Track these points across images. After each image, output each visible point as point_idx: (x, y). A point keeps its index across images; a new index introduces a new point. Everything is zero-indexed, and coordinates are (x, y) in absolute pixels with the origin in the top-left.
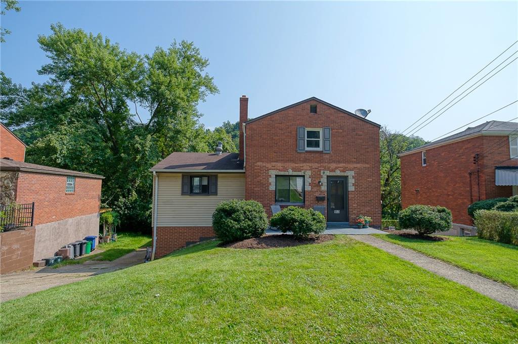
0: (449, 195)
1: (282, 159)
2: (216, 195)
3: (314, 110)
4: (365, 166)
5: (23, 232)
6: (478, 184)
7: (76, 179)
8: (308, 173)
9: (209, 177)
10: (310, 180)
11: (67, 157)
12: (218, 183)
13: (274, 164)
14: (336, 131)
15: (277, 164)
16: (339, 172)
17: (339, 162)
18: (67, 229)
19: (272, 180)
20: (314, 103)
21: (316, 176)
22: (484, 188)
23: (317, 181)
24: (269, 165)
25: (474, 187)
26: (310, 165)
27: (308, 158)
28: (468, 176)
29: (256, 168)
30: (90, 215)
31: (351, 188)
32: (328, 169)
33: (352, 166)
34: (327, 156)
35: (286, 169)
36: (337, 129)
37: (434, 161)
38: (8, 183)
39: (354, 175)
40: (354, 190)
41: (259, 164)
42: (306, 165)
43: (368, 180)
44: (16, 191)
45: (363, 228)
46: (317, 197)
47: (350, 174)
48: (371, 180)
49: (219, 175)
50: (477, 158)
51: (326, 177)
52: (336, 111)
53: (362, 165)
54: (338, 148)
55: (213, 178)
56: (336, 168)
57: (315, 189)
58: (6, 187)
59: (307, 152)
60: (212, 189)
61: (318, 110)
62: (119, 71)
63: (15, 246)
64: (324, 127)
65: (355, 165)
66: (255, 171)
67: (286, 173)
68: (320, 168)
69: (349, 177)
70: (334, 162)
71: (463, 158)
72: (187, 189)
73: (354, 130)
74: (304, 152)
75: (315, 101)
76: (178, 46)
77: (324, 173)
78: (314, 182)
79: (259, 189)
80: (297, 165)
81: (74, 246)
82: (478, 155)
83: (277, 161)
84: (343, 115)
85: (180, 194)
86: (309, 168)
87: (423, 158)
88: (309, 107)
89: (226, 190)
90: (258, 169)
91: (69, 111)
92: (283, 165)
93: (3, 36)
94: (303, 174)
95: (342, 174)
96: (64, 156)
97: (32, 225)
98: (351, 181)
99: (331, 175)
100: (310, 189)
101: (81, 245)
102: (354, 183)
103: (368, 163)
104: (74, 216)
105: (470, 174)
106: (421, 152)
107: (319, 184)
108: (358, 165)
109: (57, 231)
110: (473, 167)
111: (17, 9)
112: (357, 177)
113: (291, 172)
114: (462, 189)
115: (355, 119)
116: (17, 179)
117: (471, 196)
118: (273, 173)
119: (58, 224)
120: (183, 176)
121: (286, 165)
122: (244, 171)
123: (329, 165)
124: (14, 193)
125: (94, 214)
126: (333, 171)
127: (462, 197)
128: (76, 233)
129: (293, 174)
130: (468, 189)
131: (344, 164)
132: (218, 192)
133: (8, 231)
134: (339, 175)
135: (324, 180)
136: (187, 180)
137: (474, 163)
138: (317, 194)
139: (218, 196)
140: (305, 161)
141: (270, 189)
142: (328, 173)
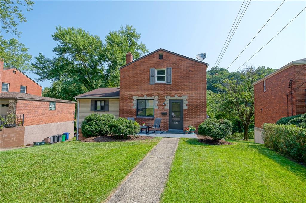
0: (276, 113)
1: (141, 89)
2: (108, 111)
3: (161, 57)
4: (195, 92)
5: (16, 128)
6: (292, 104)
7: (56, 103)
8: (157, 98)
9: (104, 101)
10: (157, 102)
11: (62, 92)
12: (110, 104)
13: (135, 92)
14: (175, 69)
15: (137, 92)
16: (177, 96)
17: (177, 90)
18: (51, 128)
19: (135, 102)
20: (160, 52)
21: (162, 99)
22: (295, 107)
23: (162, 103)
24: (133, 93)
25: (290, 107)
26: (158, 92)
27: (157, 88)
28: (286, 97)
29: (125, 95)
30: (67, 122)
31: (185, 107)
32: (170, 95)
33: (186, 92)
34: (169, 86)
35: (143, 96)
36: (176, 68)
37: (269, 87)
38: (13, 105)
39: (187, 98)
40: (187, 108)
41: (127, 92)
42: (155, 93)
43: (198, 101)
44: (16, 109)
45: (189, 134)
46: (162, 113)
47: (185, 98)
48: (200, 101)
49: (110, 100)
50: (291, 84)
51: (168, 100)
52: (176, 56)
53: (193, 91)
54: (177, 81)
55: (106, 101)
56: (175, 94)
57: (161, 108)
58: (12, 107)
59: (156, 84)
60: (106, 108)
61: (163, 57)
62: (86, 46)
63: (12, 135)
64: (167, 68)
65: (189, 92)
66: (125, 97)
67: (143, 98)
68: (164, 94)
69: (184, 100)
70: (174, 90)
71: (284, 84)
72: (93, 108)
73: (188, 68)
74: (153, 84)
75: (161, 51)
76: (124, 29)
77: (167, 97)
78: (160, 103)
79: (127, 108)
80: (149, 93)
81: (54, 137)
82: (291, 81)
83: (137, 91)
84: (180, 58)
85: (90, 111)
86: (157, 95)
87: (264, 86)
88: (158, 55)
89: (113, 108)
90: (127, 96)
91: (65, 70)
92: (141, 93)
93: (19, 35)
94: (153, 98)
95: (179, 98)
96: (60, 92)
97: (23, 125)
98: (185, 102)
99: (171, 98)
100: (157, 108)
101: (58, 137)
102: (187, 103)
103: (198, 90)
104: (56, 122)
105: (287, 96)
106: (263, 81)
107: (164, 105)
108: (191, 92)
109: (44, 129)
110: (289, 90)
111: (25, 21)
112: (190, 100)
113: (146, 97)
114: (283, 108)
115: (189, 60)
116: (16, 103)
117: (288, 114)
118: (135, 98)
119: (45, 125)
120: (91, 100)
121: (143, 93)
122: (119, 97)
123: (170, 92)
124: (15, 110)
125: (70, 121)
126: (173, 96)
127: (283, 114)
128: (58, 131)
129: (147, 99)
130: (287, 108)
131: (181, 91)
132: (109, 110)
133: (8, 127)
134: (177, 98)
135: (167, 102)
136: (93, 103)
137: (290, 87)
138: (162, 111)
139: (109, 112)
140: (155, 90)
141: (133, 108)
142: (169, 97)
